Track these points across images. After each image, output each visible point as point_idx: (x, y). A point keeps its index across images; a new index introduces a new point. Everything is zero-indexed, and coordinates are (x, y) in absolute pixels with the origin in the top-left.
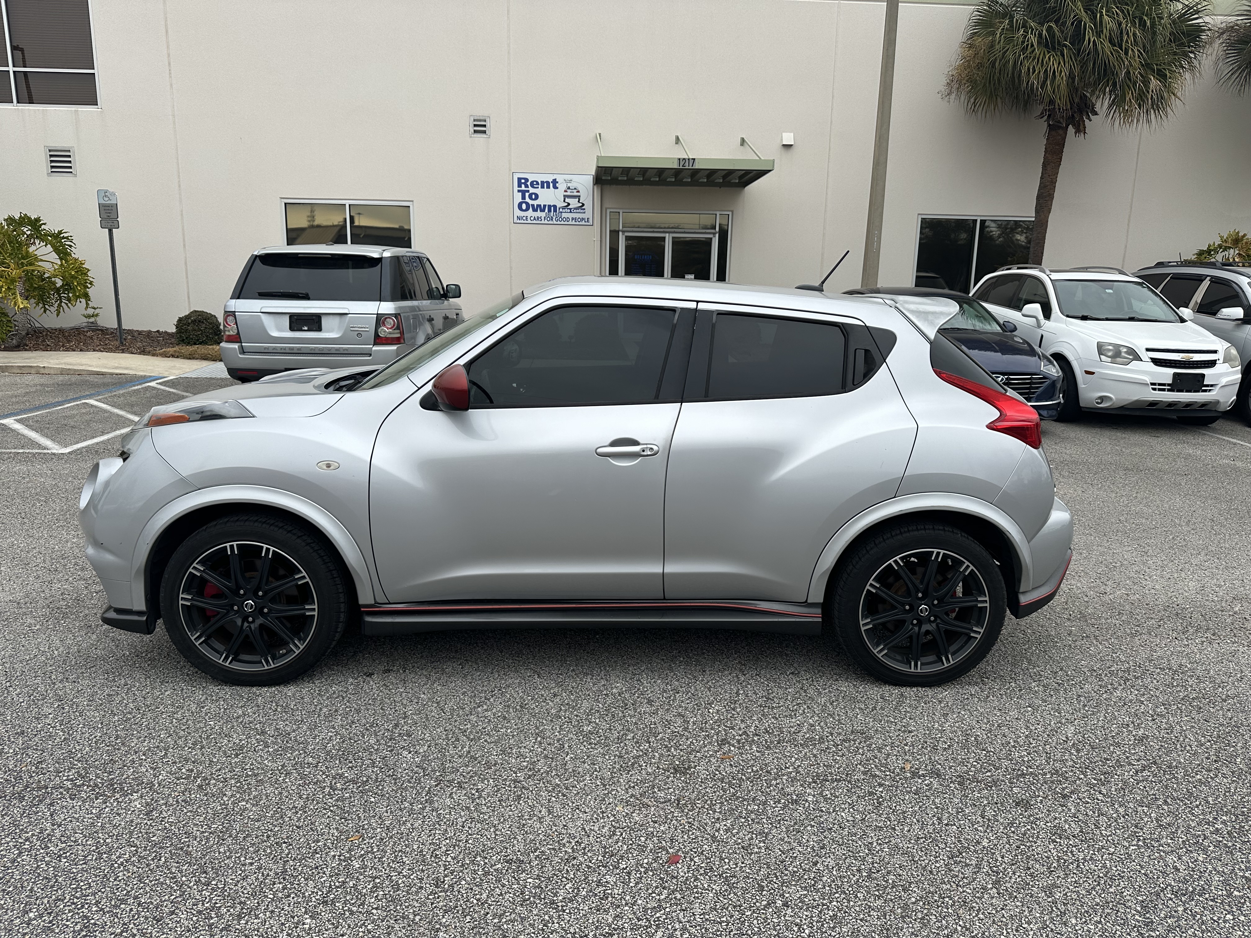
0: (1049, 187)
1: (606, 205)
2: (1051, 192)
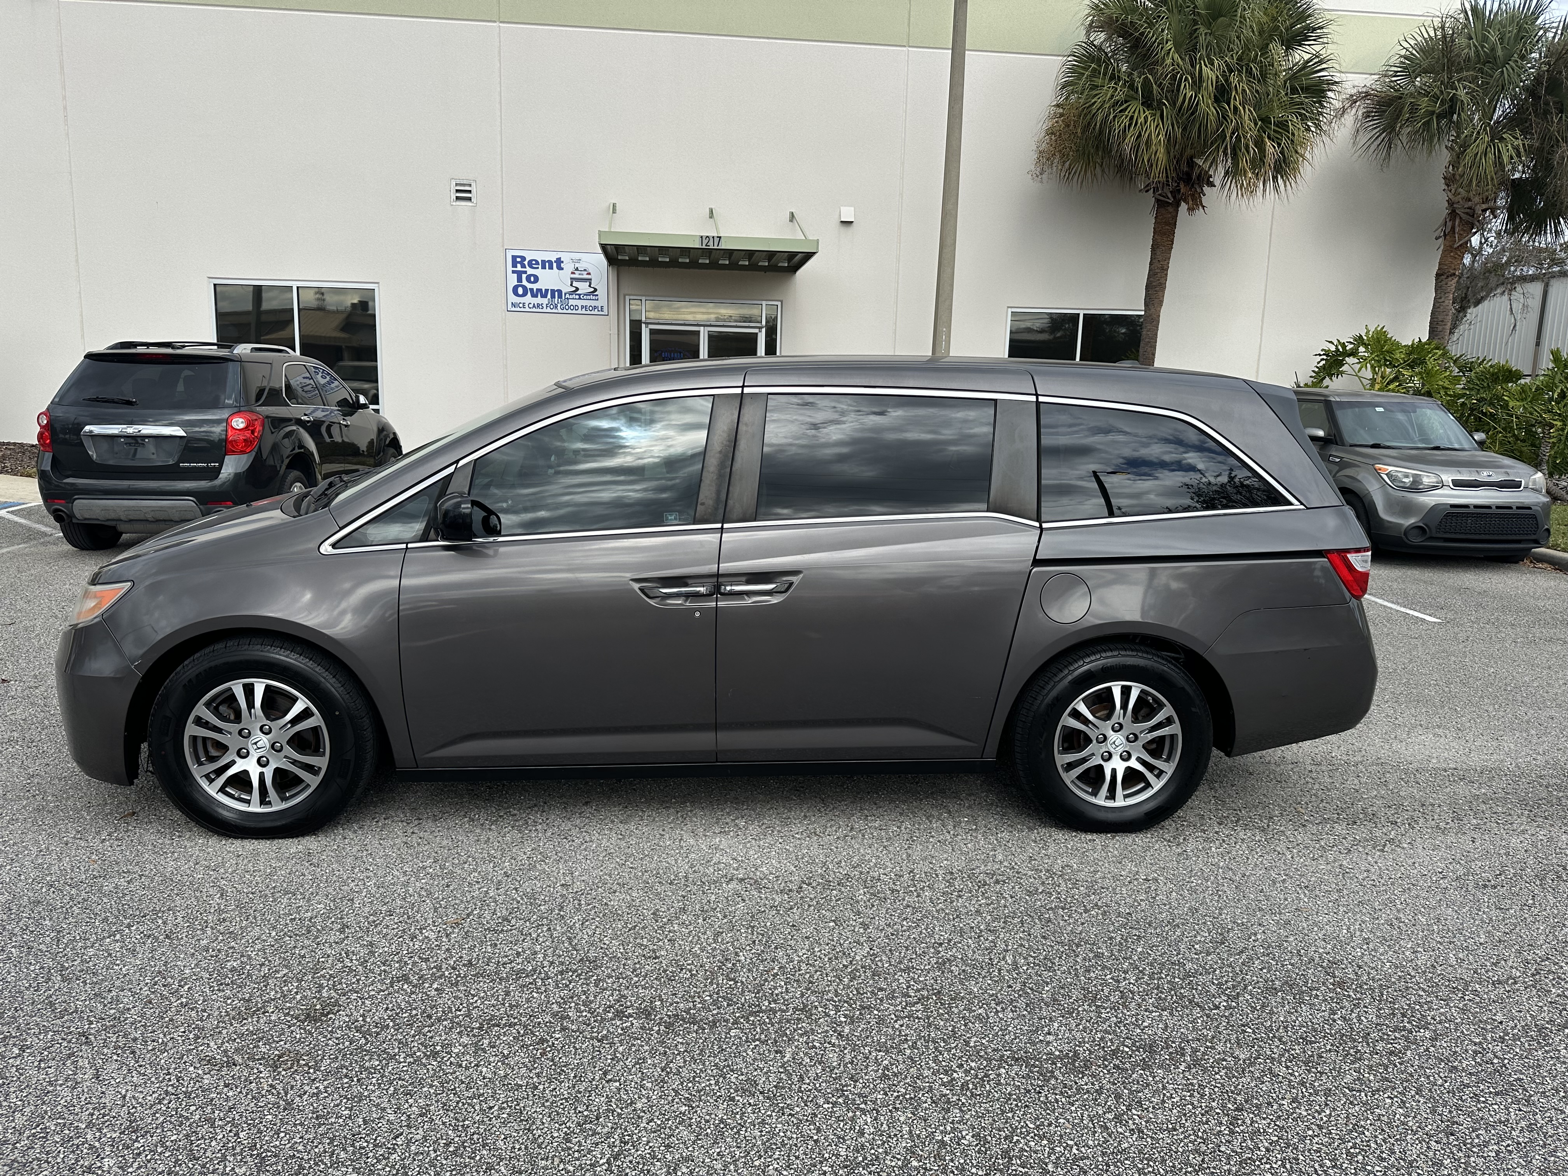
0: (1159, 275)
1: (624, 291)
2: (1162, 281)
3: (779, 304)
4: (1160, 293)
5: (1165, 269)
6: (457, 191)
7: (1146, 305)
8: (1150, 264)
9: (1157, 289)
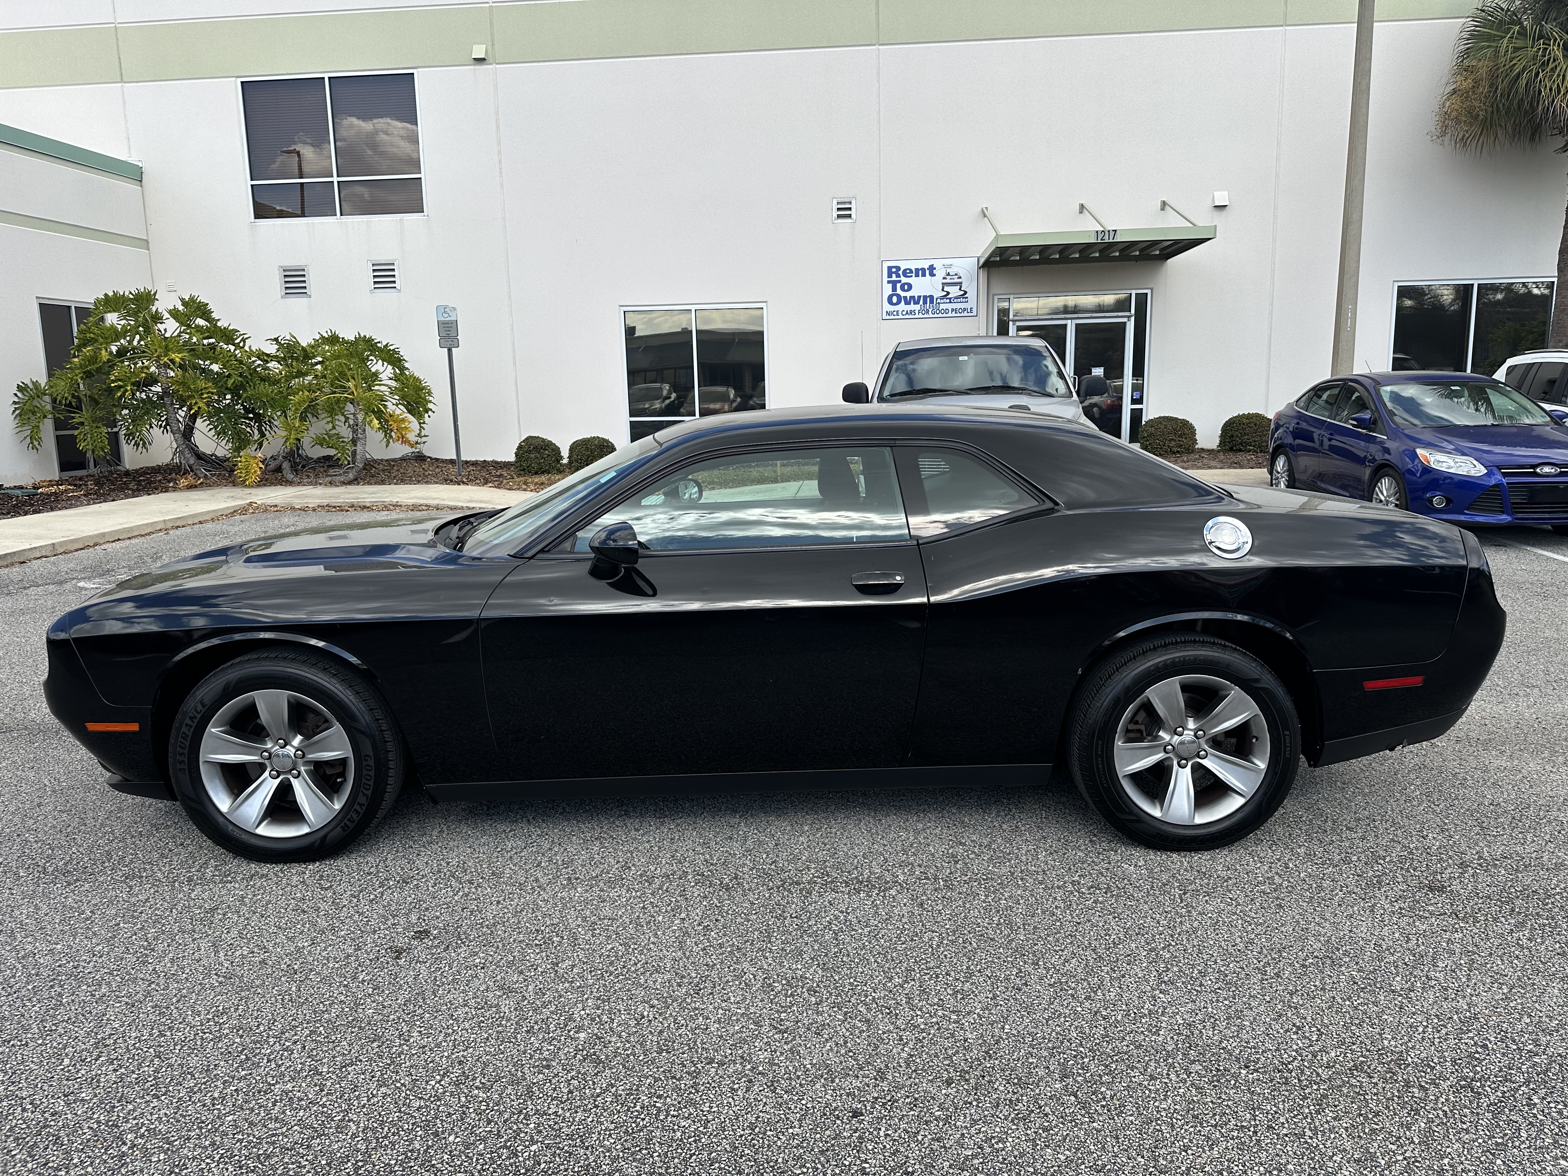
1: (992, 292)
3: (1149, 292)
6: (839, 209)
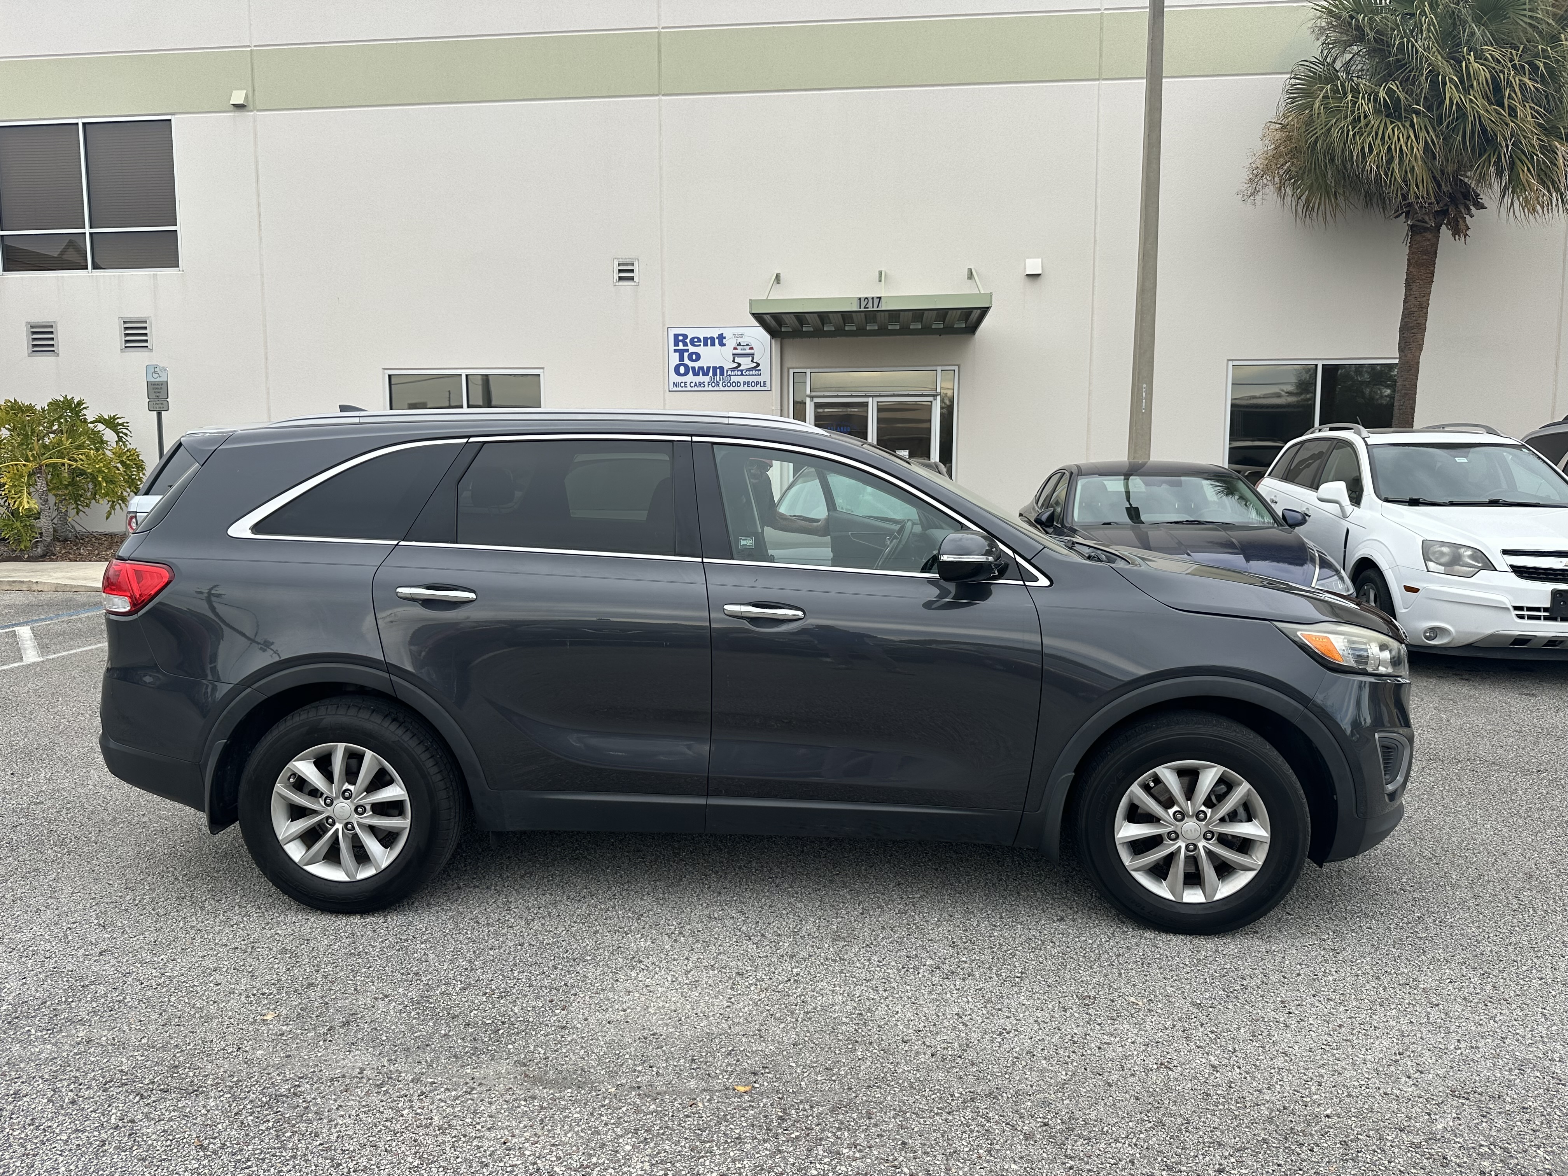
0: (1416, 314)
1: (788, 364)
2: (1421, 320)
3: (956, 368)
4: (1419, 336)
5: (1423, 308)
6: (620, 271)
7: (1401, 350)
8: (1405, 302)
9: (1414, 331)
